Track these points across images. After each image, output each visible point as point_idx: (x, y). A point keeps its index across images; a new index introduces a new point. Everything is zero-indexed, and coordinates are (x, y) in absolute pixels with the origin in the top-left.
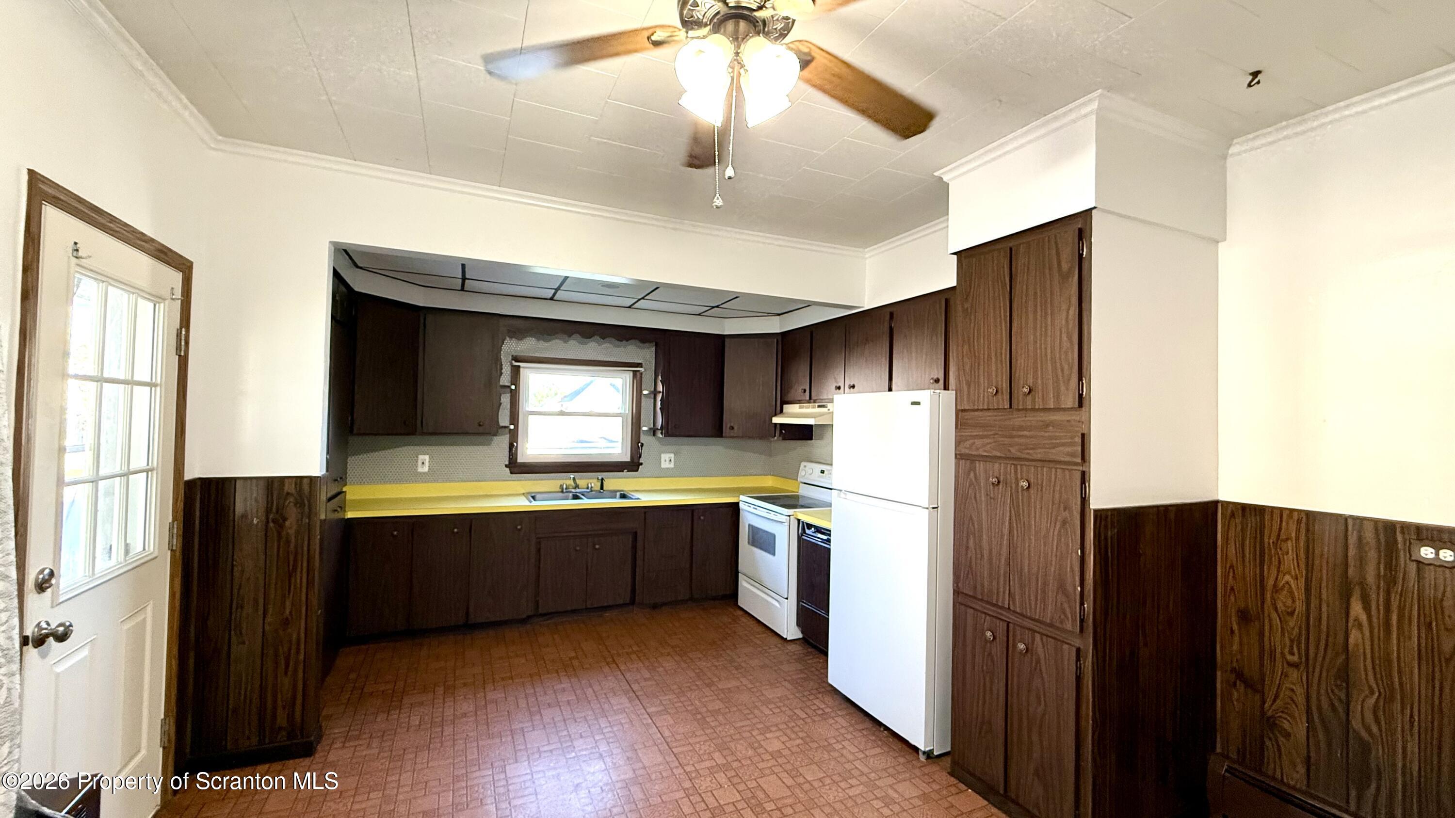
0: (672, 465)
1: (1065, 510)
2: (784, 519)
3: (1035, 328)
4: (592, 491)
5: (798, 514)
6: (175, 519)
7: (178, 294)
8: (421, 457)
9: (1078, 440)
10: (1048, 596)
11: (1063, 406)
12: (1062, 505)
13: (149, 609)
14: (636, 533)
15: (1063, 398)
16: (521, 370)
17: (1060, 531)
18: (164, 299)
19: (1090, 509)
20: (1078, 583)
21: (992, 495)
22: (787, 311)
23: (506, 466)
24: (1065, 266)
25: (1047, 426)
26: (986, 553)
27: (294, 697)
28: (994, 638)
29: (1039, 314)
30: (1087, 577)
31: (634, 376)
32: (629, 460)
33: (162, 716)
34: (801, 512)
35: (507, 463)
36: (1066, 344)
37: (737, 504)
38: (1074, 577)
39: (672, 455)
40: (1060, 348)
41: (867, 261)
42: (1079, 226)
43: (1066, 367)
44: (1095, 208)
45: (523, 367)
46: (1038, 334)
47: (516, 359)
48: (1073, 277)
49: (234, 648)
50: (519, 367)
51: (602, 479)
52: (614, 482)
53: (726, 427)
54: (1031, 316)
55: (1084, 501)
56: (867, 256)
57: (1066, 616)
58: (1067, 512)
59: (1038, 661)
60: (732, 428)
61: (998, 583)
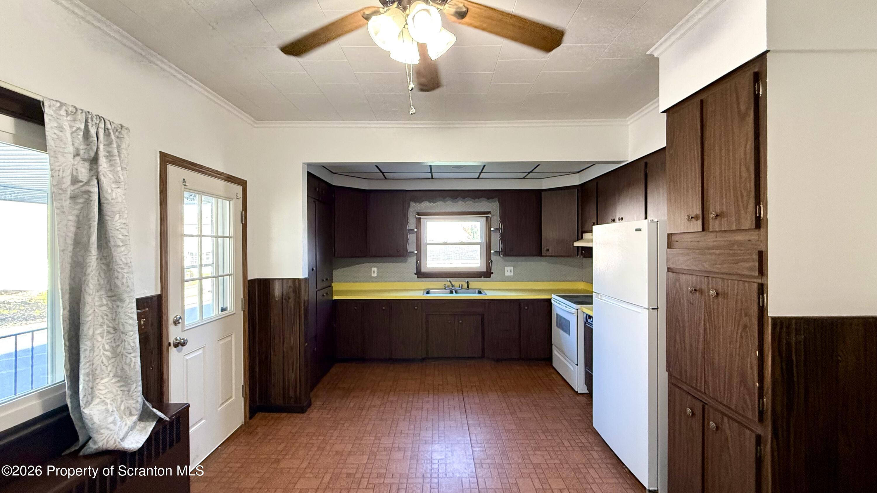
0: (512, 274)
1: (745, 316)
2: (574, 311)
3: (720, 164)
4: (462, 289)
5: (583, 308)
6: (244, 296)
7: (240, 195)
8: (373, 269)
9: (756, 257)
10: (733, 388)
11: (743, 228)
12: (743, 313)
13: (233, 336)
14: (484, 315)
15: (742, 220)
16: (422, 220)
17: (741, 334)
18: (233, 199)
19: (768, 317)
20: (756, 378)
21: (692, 301)
22: (582, 169)
23: (415, 274)
24: (743, 108)
25: (733, 245)
26: (688, 347)
27: (296, 384)
28: (693, 413)
29: (723, 151)
30: (766, 375)
31: (487, 220)
32: (485, 270)
33: (243, 384)
34: (584, 307)
35: (416, 272)
36: (745, 175)
37: (550, 300)
38: (752, 373)
39: (512, 268)
40: (740, 178)
41: (630, 127)
42: (756, 70)
43: (745, 194)
44: (767, 52)
45: (423, 218)
46: (723, 169)
47: (419, 214)
48: (749, 115)
49: (272, 357)
50: (420, 218)
51: (468, 282)
52: (475, 284)
53: (544, 249)
54: (717, 152)
55: (762, 310)
56: (629, 123)
57: (747, 406)
58: (747, 318)
59: (726, 439)
60: (548, 250)
61: (697, 373)
